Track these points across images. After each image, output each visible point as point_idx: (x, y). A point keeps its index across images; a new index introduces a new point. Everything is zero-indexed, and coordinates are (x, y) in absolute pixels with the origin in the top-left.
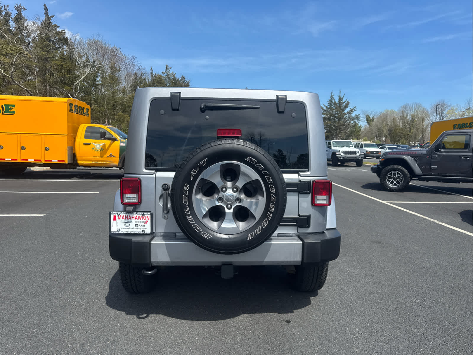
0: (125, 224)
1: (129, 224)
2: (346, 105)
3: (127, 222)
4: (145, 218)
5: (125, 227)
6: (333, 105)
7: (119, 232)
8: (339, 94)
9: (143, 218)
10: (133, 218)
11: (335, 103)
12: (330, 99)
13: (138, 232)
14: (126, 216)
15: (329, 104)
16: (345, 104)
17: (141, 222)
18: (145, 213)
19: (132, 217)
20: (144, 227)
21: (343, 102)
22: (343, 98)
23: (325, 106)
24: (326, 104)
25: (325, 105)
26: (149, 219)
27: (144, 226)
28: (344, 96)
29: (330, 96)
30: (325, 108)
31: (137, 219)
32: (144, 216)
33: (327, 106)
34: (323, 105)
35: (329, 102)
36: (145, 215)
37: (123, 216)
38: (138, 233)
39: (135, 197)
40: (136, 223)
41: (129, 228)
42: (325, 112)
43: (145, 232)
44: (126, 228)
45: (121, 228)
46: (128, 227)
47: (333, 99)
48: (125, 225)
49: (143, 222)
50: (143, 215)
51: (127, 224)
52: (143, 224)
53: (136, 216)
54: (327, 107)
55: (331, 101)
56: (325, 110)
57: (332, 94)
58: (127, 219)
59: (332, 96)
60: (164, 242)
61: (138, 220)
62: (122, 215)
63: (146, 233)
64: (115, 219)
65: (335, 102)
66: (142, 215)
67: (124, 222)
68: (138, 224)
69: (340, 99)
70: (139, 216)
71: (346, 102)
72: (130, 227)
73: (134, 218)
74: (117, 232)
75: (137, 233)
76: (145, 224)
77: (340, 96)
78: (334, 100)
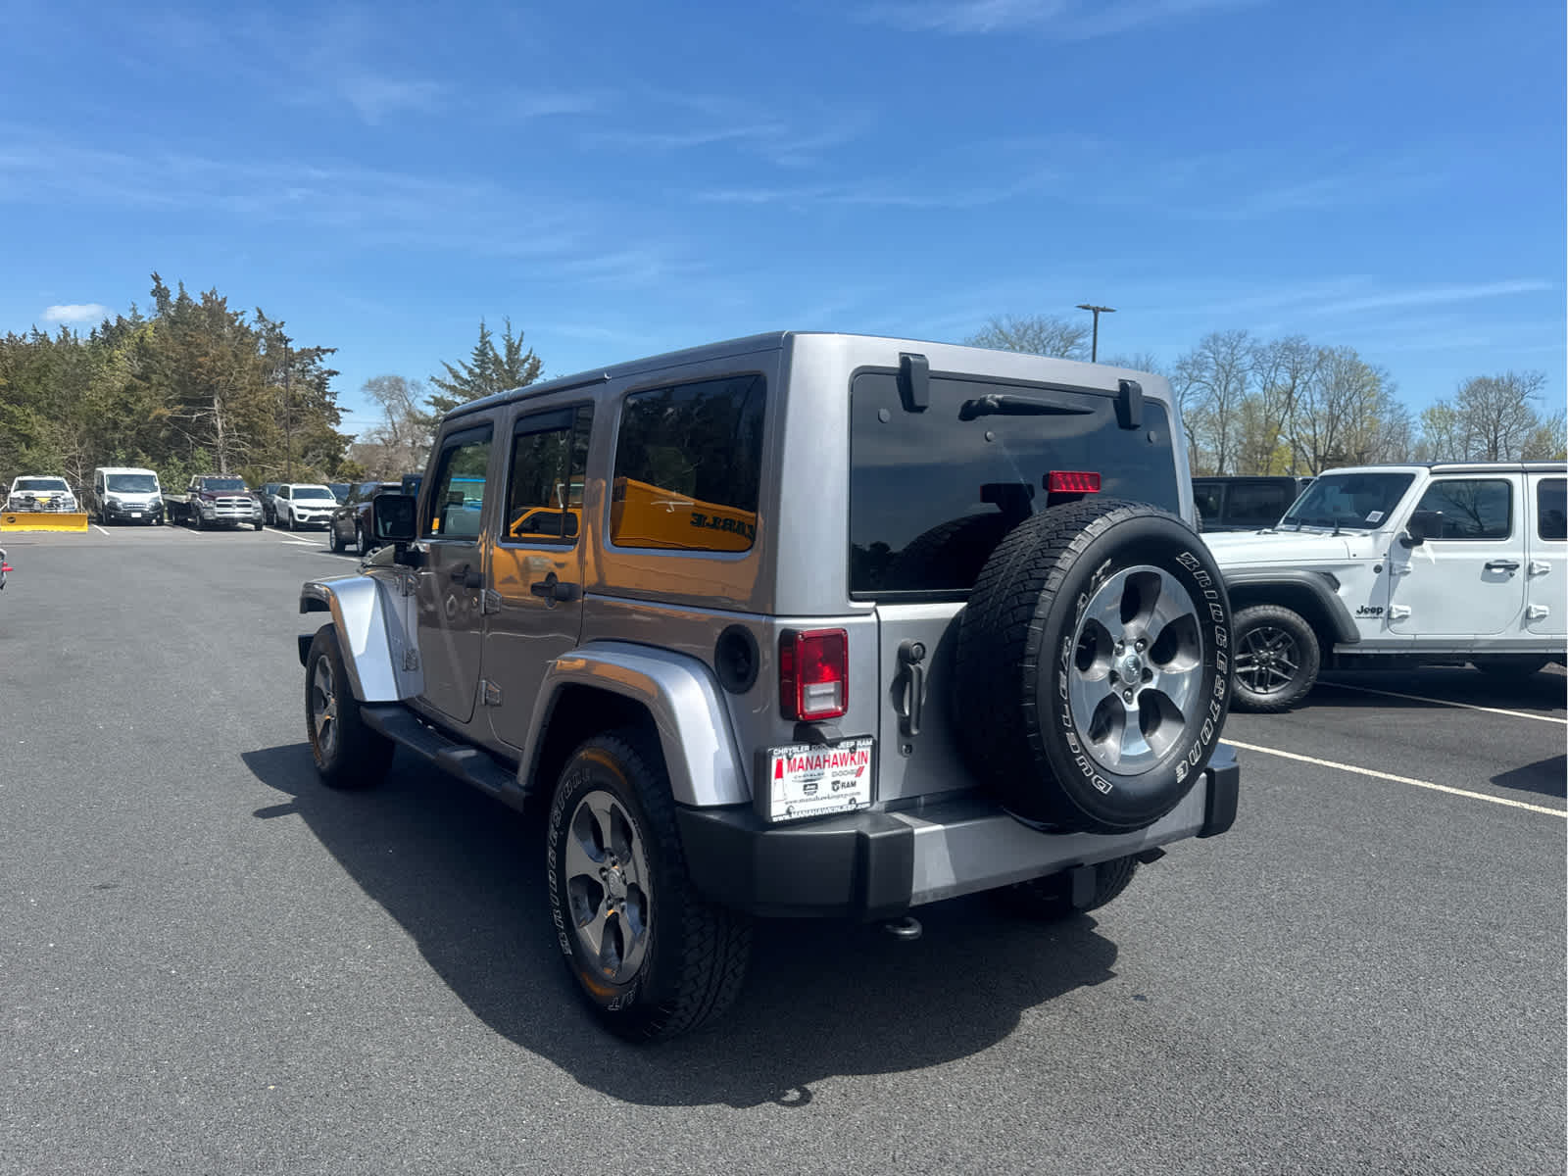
0: (805, 786)
1: (816, 785)
2: (531, 369)
3: (809, 778)
4: (856, 758)
5: (805, 797)
6: (490, 365)
7: (794, 816)
8: (506, 333)
9: (852, 759)
10: (827, 764)
11: (496, 360)
12: (479, 345)
13: (841, 807)
14: (808, 759)
15: (476, 360)
16: (527, 366)
17: (845, 772)
18: (859, 743)
19: (825, 761)
20: (853, 788)
21: (523, 357)
22: (519, 345)
23: (466, 367)
24: (470, 363)
25: (466, 364)
26: (866, 761)
27: (854, 784)
28: (521, 341)
29: (480, 335)
30: (465, 374)
31: (836, 763)
32: (855, 752)
33: (472, 367)
34: (459, 365)
35: (476, 355)
36: (858, 750)
37: (801, 760)
38: (843, 810)
39: (832, 690)
40: (835, 779)
41: (817, 798)
42: (467, 388)
43: (857, 805)
44: (807, 800)
45: (795, 802)
46: (812, 794)
47: (488, 345)
48: (805, 789)
49: (852, 772)
50: (853, 750)
51: (810, 785)
52: (851, 778)
53: (835, 756)
54: (471, 372)
55: (482, 353)
56: (467, 382)
57: (485, 331)
58: (811, 768)
59: (483, 337)
60: (940, 827)
61: (840, 768)
62: (797, 757)
63: (859, 807)
64: (779, 774)
65: (496, 355)
66: (850, 749)
67: (802, 779)
68: (838, 782)
69: (512, 349)
70: (842, 752)
71: (530, 361)
72: (820, 793)
73: (828, 761)
74: (787, 817)
75: (839, 810)
76: (857, 779)
77: (510, 339)
78: (492, 349)
